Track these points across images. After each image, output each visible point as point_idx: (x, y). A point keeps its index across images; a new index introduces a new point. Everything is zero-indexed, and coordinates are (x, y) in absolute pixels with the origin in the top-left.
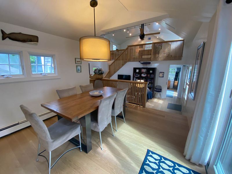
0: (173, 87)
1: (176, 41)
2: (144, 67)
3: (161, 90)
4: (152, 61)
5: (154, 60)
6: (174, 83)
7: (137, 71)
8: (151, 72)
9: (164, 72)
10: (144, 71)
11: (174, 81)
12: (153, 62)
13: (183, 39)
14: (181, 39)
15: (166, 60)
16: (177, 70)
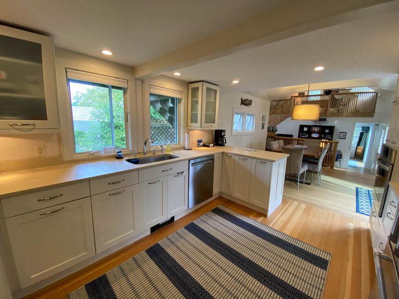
0: (355, 155)
1: (366, 93)
2: (316, 124)
3: (341, 155)
4: (327, 117)
5: (331, 116)
6: (356, 149)
7: (305, 129)
8: (327, 131)
9: (346, 133)
10: (316, 129)
11: (357, 146)
12: (330, 118)
13: (374, 91)
14: (372, 90)
15: (351, 116)
16: (362, 130)
